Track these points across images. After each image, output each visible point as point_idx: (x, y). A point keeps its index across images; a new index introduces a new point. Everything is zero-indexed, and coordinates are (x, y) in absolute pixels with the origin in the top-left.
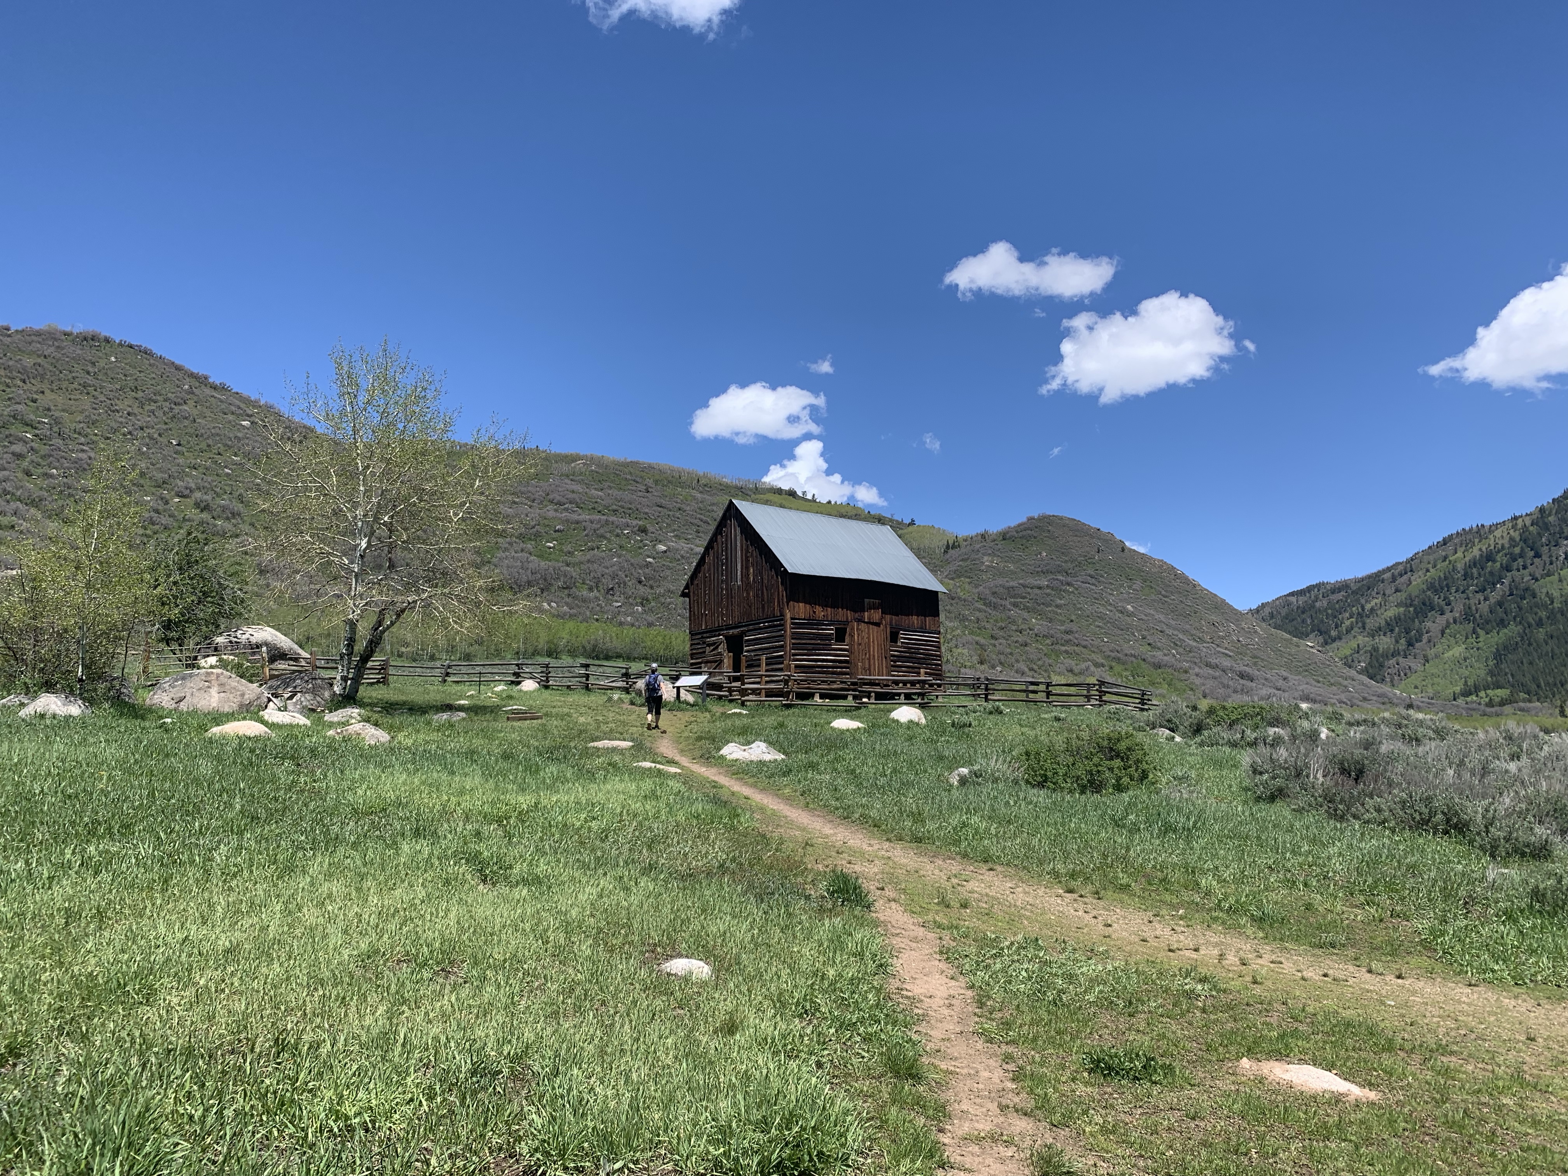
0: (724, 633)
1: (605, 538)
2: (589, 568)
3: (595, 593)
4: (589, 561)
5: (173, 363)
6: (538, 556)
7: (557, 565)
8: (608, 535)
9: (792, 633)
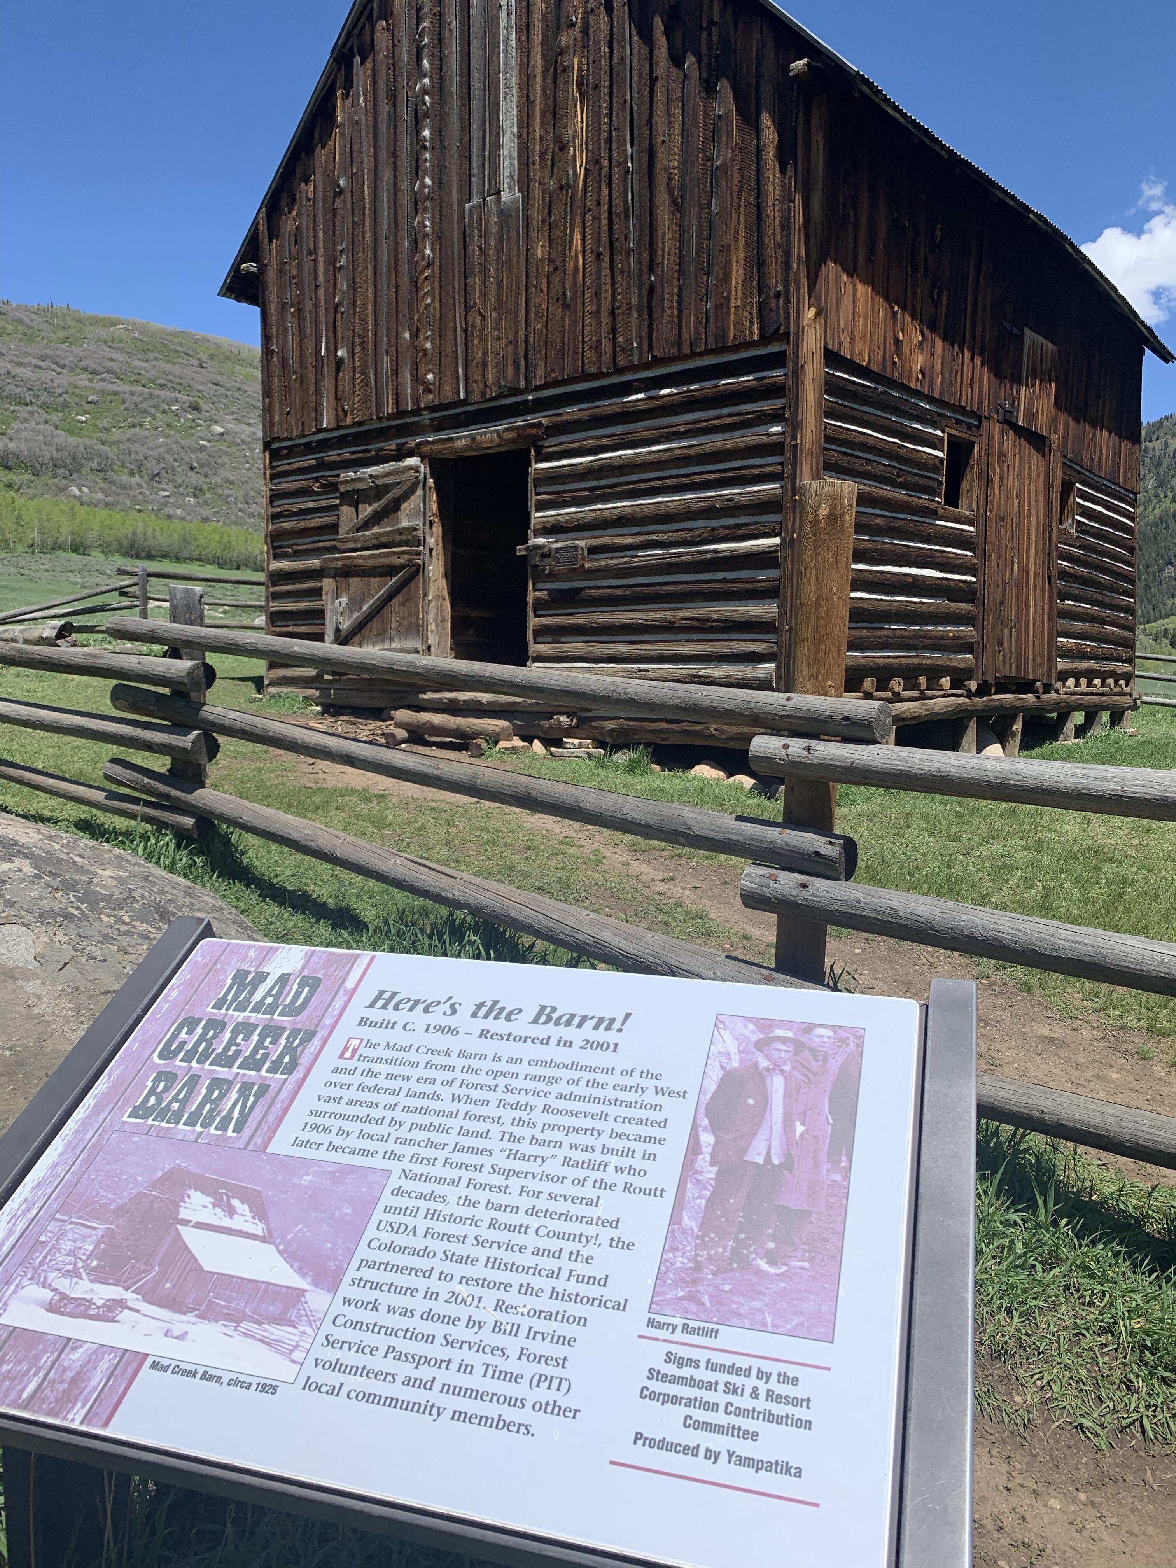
0: (427, 442)
1: (150, 414)
2: (129, 448)
3: (137, 479)
4: (129, 440)
6: (65, 431)
7: (88, 442)
8: (153, 411)
9: (828, 439)
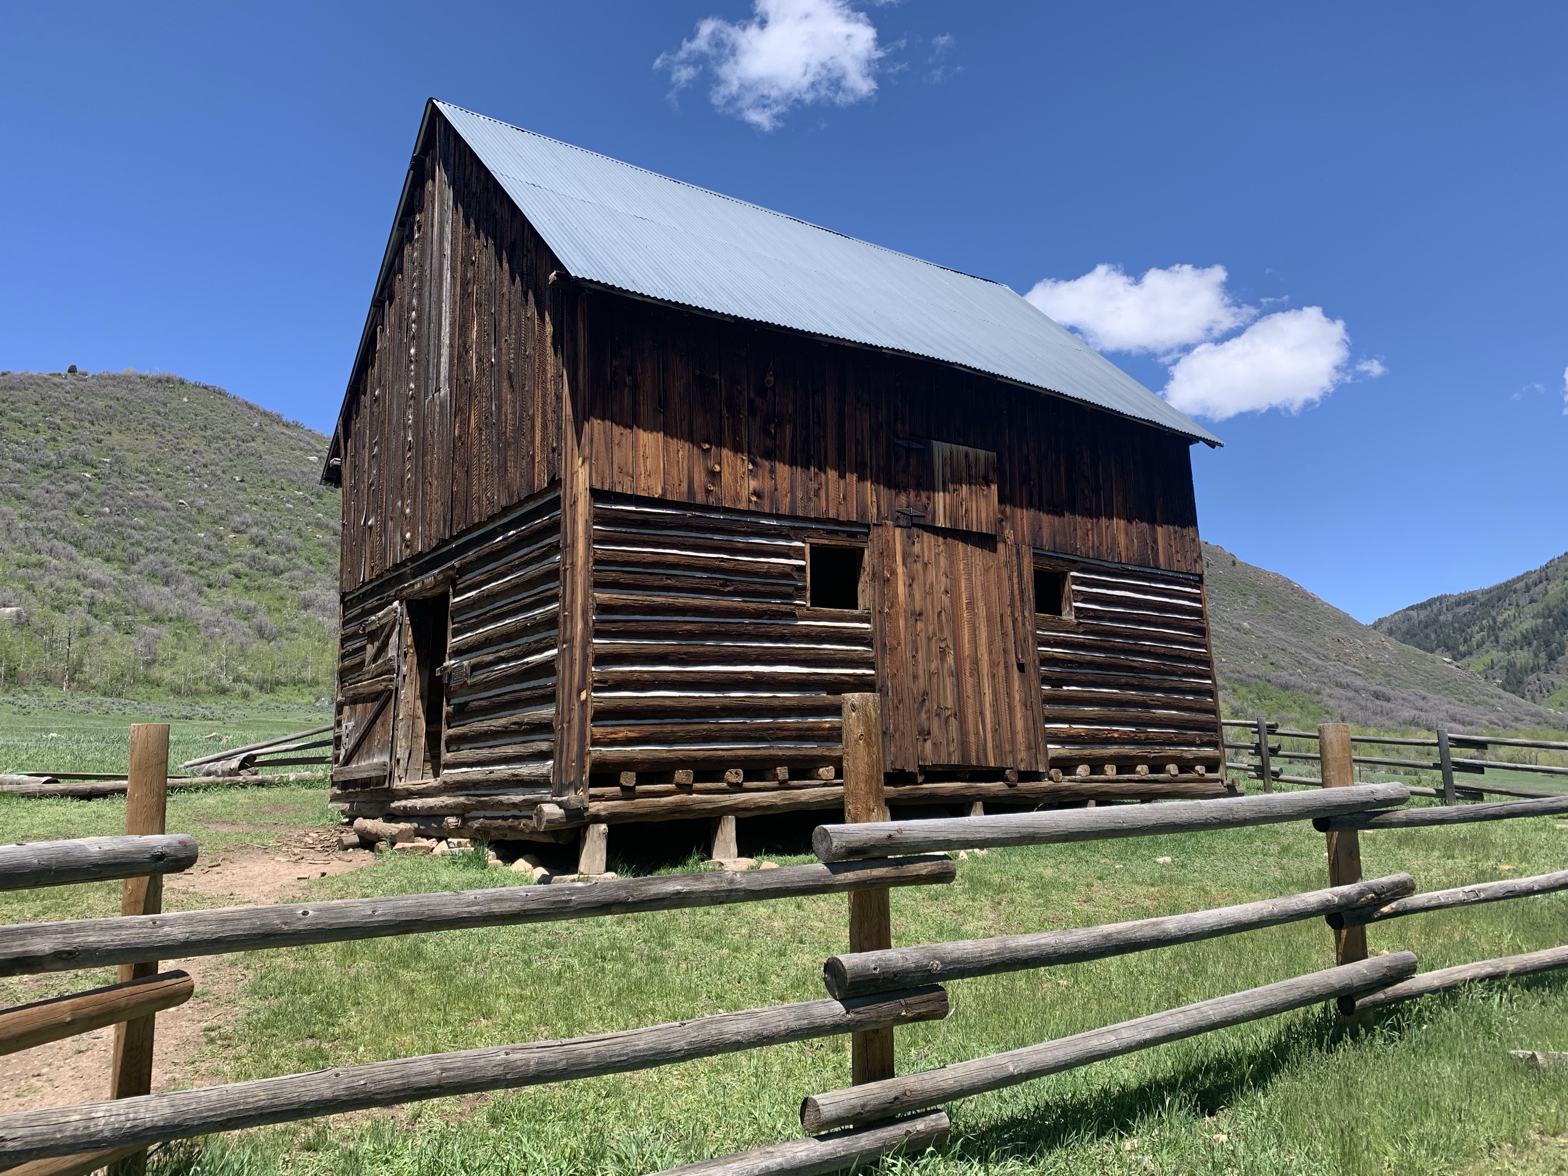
0: (405, 588)
5: (246, 403)
9: (597, 562)
